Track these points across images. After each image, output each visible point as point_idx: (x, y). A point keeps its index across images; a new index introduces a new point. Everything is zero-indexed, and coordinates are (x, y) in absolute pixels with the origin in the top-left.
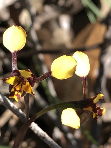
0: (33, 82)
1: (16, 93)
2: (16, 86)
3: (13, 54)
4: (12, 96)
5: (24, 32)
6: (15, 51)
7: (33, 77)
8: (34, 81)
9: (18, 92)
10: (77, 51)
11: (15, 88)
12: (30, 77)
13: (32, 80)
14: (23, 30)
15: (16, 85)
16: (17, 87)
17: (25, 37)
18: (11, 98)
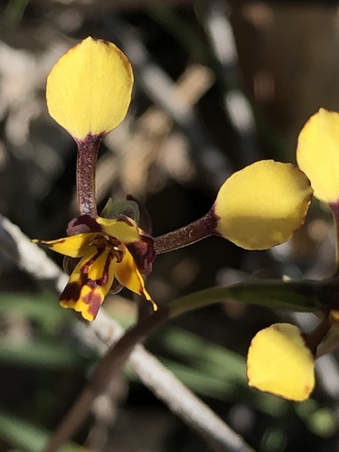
0: (146, 261)
1: (86, 290)
2: (88, 264)
3: (83, 144)
4: (71, 301)
5: (126, 67)
6: (90, 136)
7: (145, 244)
8: (151, 256)
9: (93, 287)
10: (322, 110)
11: (82, 270)
12: (137, 243)
13: (144, 252)
14: (121, 57)
15: (87, 260)
16: (90, 267)
17: (129, 86)
18: (66, 307)
